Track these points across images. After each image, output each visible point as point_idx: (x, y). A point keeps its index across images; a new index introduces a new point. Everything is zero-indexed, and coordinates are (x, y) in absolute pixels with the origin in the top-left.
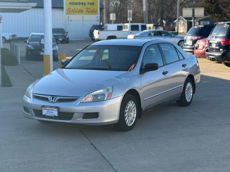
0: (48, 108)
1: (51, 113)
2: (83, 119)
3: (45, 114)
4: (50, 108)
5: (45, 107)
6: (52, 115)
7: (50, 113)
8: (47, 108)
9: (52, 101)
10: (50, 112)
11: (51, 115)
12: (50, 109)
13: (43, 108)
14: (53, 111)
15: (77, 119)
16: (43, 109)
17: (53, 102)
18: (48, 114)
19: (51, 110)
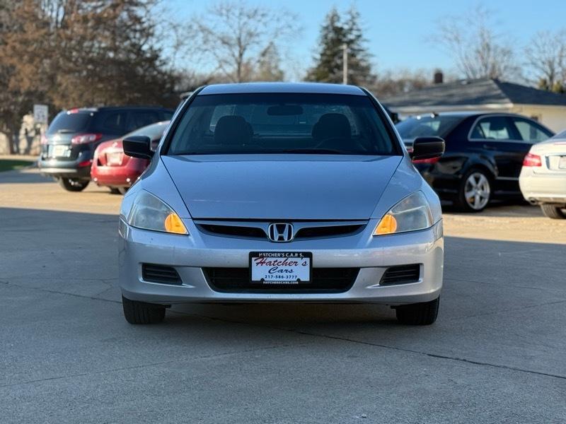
0: (275, 259)
1: (284, 274)
2: (381, 285)
3: (263, 280)
4: (281, 256)
5: (262, 257)
6: (286, 278)
7: (281, 274)
8: (269, 260)
9: (281, 238)
10: (282, 271)
11: (284, 279)
12: (283, 260)
13: (253, 259)
14: (293, 267)
15: (369, 287)
16: (254, 263)
17: (286, 239)
18: (273, 279)
19: (285, 263)
